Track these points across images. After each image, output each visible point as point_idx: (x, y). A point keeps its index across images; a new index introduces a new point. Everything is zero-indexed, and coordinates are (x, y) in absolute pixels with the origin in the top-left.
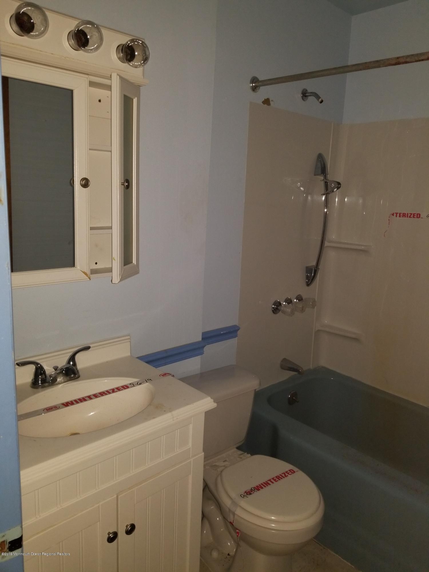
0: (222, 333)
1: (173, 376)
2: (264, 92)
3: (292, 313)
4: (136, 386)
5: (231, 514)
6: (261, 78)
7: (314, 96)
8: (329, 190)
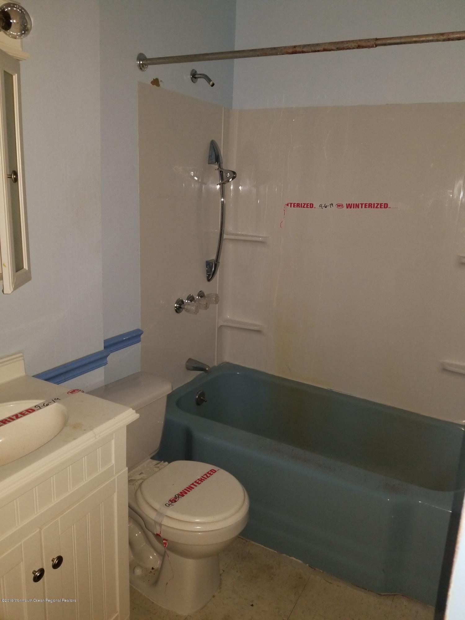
0: (124, 339)
1: (83, 392)
2: (153, 71)
3: (196, 311)
4: (43, 408)
5: (157, 526)
6: (148, 56)
7: (204, 78)
8: (225, 180)
